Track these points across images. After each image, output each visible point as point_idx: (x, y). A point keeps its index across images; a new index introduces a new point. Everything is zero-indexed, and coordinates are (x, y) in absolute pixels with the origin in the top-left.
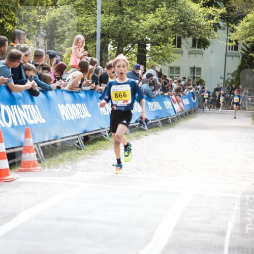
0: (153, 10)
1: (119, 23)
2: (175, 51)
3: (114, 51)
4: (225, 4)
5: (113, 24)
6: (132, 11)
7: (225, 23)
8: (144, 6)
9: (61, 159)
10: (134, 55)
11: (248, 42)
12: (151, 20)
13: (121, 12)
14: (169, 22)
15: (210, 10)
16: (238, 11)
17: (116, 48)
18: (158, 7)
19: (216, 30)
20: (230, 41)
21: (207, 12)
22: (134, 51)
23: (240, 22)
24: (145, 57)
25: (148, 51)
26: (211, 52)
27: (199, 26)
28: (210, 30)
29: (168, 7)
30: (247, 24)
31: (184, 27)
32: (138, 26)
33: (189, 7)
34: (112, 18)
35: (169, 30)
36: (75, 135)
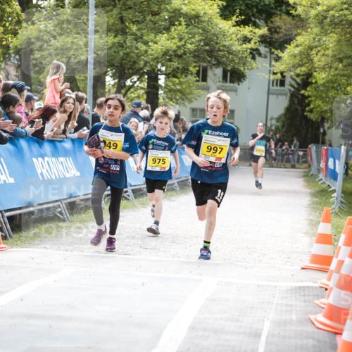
0: (168, 29)
1: (120, 47)
2: (198, 85)
3: (113, 86)
4: (266, 22)
5: (111, 48)
6: (139, 30)
7: (267, 49)
8: (155, 23)
9: (35, 234)
10: (142, 92)
11: (298, 75)
12: (164, 42)
13: (124, 32)
14: (189, 46)
15: (246, 31)
16: (284, 32)
17: (117, 81)
18: (174, 25)
19: (254, 58)
20: (274, 74)
21: (242, 33)
22: (141, 85)
23: (286, 48)
24: (157, 94)
25: (161, 87)
26: (249, 88)
27: (230, 52)
28: (246, 57)
29: (187, 25)
30: (297, 51)
31: (210, 53)
32: (146, 51)
33: (216, 25)
34: (111, 40)
35: (189, 58)
36: (57, 201)
